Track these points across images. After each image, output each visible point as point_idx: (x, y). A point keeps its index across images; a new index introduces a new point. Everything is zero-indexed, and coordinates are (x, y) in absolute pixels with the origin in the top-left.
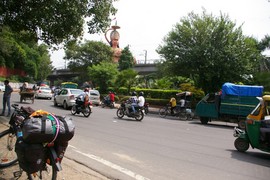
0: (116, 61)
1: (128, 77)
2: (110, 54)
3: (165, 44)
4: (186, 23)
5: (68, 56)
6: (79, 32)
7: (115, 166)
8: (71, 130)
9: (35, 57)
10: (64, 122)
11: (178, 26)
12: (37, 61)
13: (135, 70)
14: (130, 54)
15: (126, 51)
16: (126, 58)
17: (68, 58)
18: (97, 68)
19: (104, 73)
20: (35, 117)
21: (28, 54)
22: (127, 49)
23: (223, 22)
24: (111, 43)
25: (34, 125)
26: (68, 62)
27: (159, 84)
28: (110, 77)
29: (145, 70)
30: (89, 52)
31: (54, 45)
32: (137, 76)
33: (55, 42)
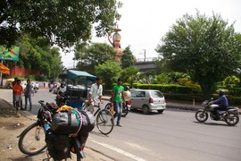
0: (119, 60)
1: (130, 74)
2: (114, 54)
3: (163, 44)
4: (182, 24)
5: (77, 57)
6: (88, 36)
7: (127, 154)
8: (92, 122)
9: (49, 59)
10: (86, 115)
11: (175, 27)
12: (50, 62)
13: (136, 68)
14: (131, 53)
15: (127, 51)
16: (127, 57)
17: (77, 59)
18: (103, 67)
19: (109, 71)
20: (62, 111)
21: (43, 56)
22: (128, 49)
23: (215, 21)
24: (113, 44)
25: (62, 119)
26: (77, 62)
27: (159, 80)
28: (115, 74)
29: (144, 67)
30: (95, 53)
31: (67, 48)
32: (138, 73)
33: (67, 45)
